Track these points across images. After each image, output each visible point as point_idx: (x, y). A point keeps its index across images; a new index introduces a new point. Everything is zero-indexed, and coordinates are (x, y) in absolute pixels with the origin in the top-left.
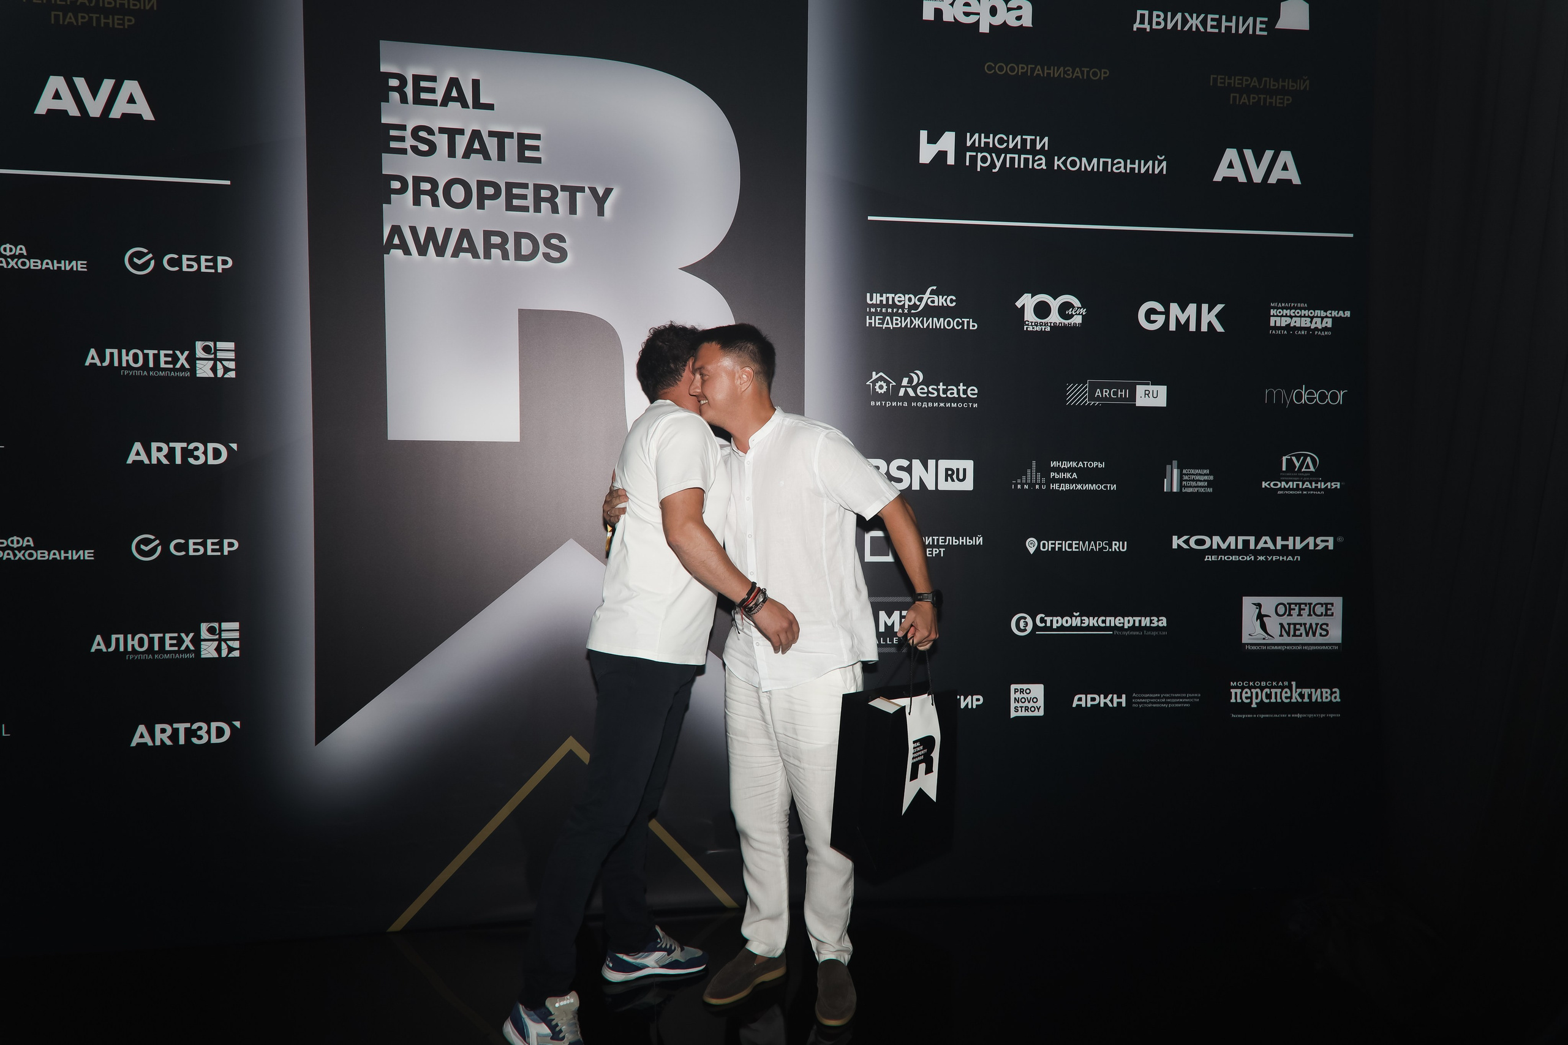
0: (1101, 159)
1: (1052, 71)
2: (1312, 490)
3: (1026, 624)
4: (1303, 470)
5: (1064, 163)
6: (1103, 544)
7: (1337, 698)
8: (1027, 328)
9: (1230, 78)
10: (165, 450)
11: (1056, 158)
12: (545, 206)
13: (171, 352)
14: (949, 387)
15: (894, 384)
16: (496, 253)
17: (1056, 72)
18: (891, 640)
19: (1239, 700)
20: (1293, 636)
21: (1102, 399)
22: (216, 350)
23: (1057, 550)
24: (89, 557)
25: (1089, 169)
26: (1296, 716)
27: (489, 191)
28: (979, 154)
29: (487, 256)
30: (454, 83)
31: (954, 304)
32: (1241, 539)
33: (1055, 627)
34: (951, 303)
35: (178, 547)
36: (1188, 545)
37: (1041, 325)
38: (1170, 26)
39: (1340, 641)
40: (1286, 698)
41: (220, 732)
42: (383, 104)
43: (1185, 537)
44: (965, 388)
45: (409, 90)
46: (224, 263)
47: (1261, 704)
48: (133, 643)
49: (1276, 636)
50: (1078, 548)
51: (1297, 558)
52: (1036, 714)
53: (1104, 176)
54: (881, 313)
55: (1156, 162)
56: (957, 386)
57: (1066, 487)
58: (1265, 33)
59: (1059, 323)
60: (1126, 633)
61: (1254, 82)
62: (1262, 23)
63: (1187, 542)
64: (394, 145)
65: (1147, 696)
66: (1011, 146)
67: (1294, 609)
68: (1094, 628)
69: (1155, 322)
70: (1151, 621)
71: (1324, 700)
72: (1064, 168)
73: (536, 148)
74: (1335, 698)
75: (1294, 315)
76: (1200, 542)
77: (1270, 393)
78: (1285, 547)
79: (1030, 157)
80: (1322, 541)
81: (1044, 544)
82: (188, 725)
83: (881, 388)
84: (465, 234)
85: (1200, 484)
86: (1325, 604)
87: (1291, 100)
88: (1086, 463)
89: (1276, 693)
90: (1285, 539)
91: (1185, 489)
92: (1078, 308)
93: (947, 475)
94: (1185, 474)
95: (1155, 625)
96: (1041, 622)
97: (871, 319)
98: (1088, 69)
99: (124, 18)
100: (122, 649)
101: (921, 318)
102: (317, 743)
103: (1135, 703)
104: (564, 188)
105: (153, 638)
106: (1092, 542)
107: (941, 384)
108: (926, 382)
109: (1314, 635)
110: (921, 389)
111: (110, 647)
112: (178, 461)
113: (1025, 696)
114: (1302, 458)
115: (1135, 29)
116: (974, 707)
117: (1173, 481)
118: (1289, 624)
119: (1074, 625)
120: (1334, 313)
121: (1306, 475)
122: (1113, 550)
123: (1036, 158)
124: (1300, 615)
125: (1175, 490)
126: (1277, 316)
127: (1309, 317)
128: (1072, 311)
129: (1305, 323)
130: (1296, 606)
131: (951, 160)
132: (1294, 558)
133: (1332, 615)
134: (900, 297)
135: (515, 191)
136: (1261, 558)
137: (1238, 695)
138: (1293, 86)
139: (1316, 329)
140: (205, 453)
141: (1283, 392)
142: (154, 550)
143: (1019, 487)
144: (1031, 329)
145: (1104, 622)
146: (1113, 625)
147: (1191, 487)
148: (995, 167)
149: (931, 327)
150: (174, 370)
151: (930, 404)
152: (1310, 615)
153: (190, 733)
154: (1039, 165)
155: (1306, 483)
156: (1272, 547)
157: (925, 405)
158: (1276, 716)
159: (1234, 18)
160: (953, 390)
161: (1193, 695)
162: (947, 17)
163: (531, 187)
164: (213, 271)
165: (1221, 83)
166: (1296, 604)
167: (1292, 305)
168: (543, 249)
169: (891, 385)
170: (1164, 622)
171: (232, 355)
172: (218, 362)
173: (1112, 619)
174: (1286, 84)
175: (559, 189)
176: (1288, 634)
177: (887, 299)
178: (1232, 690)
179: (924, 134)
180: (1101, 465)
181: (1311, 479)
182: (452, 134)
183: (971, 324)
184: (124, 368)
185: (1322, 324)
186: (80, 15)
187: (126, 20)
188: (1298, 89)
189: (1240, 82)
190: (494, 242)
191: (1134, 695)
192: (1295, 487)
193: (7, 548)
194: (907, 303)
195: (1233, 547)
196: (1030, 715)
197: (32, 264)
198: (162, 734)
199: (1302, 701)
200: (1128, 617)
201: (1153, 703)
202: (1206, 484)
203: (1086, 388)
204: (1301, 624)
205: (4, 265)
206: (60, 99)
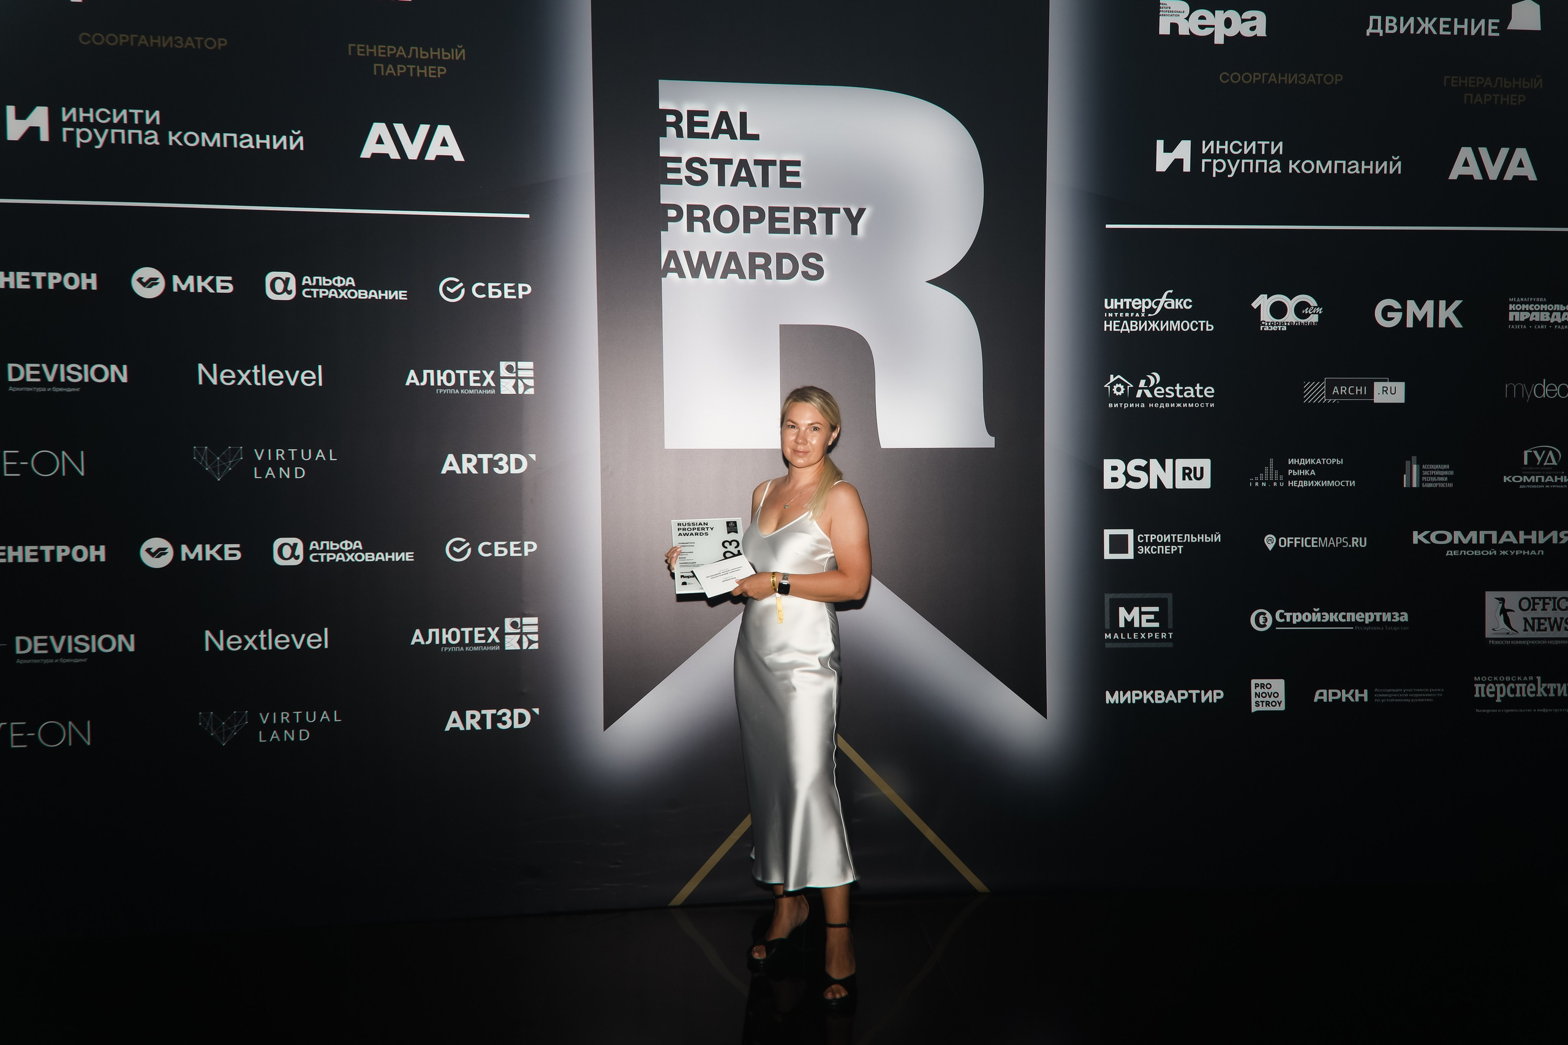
0: (1336, 161)
1: (1286, 78)
2: (1555, 483)
3: (1266, 620)
4: (1545, 464)
5: (1299, 166)
6: (1343, 540)
8: (1263, 328)
9: (1463, 79)
10: (474, 461)
11: (1291, 162)
12: (804, 227)
13: (479, 372)
14: (1186, 388)
15: (1132, 386)
16: (760, 273)
17: (1290, 79)
18: (1131, 636)
19: (1483, 695)
20: (1537, 630)
21: (1340, 396)
22: (517, 369)
23: (1296, 546)
24: (409, 558)
25: (1324, 171)
26: (1541, 710)
27: (754, 215)
28: (1214, 160)
29: (753, 276)
30: (724, 116)
31: (1191, 306)
32: (1482, 533)
33: (1294, 622)
34: (1188, 305)
35: (485, 549)
36: (1429, 540)
37: (1277, 325)
38: (1402, 30)
40: (1532, 693)
41: (522, 718)
42: (661, 139)
43: (1426, 533)
44: (1202, 388)
45: (684, 125)
46: (524, 290)
47: (1506, 699)
48: (447, 636)
49: (1520, 630)
50: (1317, 544)
51: (1541, 552)
52: (1277, 708)
53: (1340, 177)
54: (1118, 318)
55: (1391, 163)
56: (1194, 386)
57: (1304, 484)
58: (1498, 34)
59: (1296, 322)
60: (1368, 629)
61: (1488, 82)
62: (1493, 24)
63: (1427, 537)
64: (670, 176)
65: (1389, 691)
66: (1246, 151)
67: (1538, 604)
68: (1334, 624)
69: (1392, 319)
70: (1392, 616)
72: (1298, 172)
73: (796, 174)
75: (1533, 309)
76: (1439, 537)
77: (1511, 388)
78: (1528, 541)
79: (1265, 162)
80: (1566, 535)
81: (1283, 541)
82: (494, 711)
83: (1119, 390)
84: (733, 256)
85: (1440, 479)
87: (1525, 98)
88: (1324, 459)
89: (1521, 688)
90: (1528, 533)
91: (1424, 484)
92: (1314, 307)
93: (1184, 474)
94: (1425, 470)
95: (1397, 619)
96: (1281, 618)
97: (1108, 323)
98: (1322, 75)
99: (437, 68)
100: (437, 642)
101: (1158, 322)
102: (606, 728)
103: (1377, 698)
104: (821, 210)
105: (464, 632)
106: (1332, 538)
107: (1178, 385)
108: (1163, 384)
109: (1559, 629)
110: (1158, 390)
111: (427, 640)
112: (485, 471)
113: (1266, 690)
114: (1544, 452)
115: (1368, 34)
116: (1215, 701)
117: (1412, 477)
118: (1533, 619)
119: (1314, 620)
121: (1548, 468)
122: (1353, 546)
123: (1271, 163)
125: (1415, 485)
126: (1516, 311)
127: (1548, 311)
128: (1308, 310)
129: (1544, 317)
130: (1540, 600)
131: (1187, 168)
132: (1537, 553)
134: (1137, 301)
135: (778, 215)
136: (1504, 553)
137: (1481, 690)
138: (1526, 85)
139: (1556, 323)
140: (508, 463)
141: (1524, 386)
142: (465, 551)
143: (1257, 484)
144: (1268, 329)
145: (1344, 617)
146: (1353, 620)
147: (1430, 482)
148: (1230, 172)
149: (1167, 330)
150: (481, 388)
151: (1167, 405)
152: (1554, 609)
153: (496, 719)
154: (1273, 169)
155: (1549, 477)
156: (1515, 542)
157: (1162, 406)
158: (1521, 711)
159: (1466, 20)
160: (1190, 390)
161: (1436, 690)
162: (1183, 31)
163: (792, 210)
164: (514, 297)
165: (1454, 83)
166: (1540, 599)
167: (1531, 299)
168: (802, 267)
169: (1128, 387)
170: (1405, 617)
171: (531, 374)
172: (519, 380)
173: (1353, 614)
174: (1520, 83)
175: (817, 211)
176: (1533, 629)
177: (1125, 303)
178: (1475, 685)
179: (1160, 144)
180: (1340, 462)
181: (1553, 473)
182: (722, 163)
183: (1208, 325)
184: (440, 387)
185: (1561, 317)
186: (399, 66)
187: (439, 70)
188: (1532, 87)
189: (1474, 82)
190: (759, 263)
191: (1376, 690)
192: (1537, 481)
193: (340, 550)
194: (1144, 307)
195: (1475, 542)
196: (1271, 708)
197: (360, 294)
198: (471, 718)
199: (1548, 695)
200: (1369, 612)
201: (1395, 698)
202: (1446, 479)
203: (1323, 385)
204: (1545, 619)
205: (336, 295)
206: (383, 143)
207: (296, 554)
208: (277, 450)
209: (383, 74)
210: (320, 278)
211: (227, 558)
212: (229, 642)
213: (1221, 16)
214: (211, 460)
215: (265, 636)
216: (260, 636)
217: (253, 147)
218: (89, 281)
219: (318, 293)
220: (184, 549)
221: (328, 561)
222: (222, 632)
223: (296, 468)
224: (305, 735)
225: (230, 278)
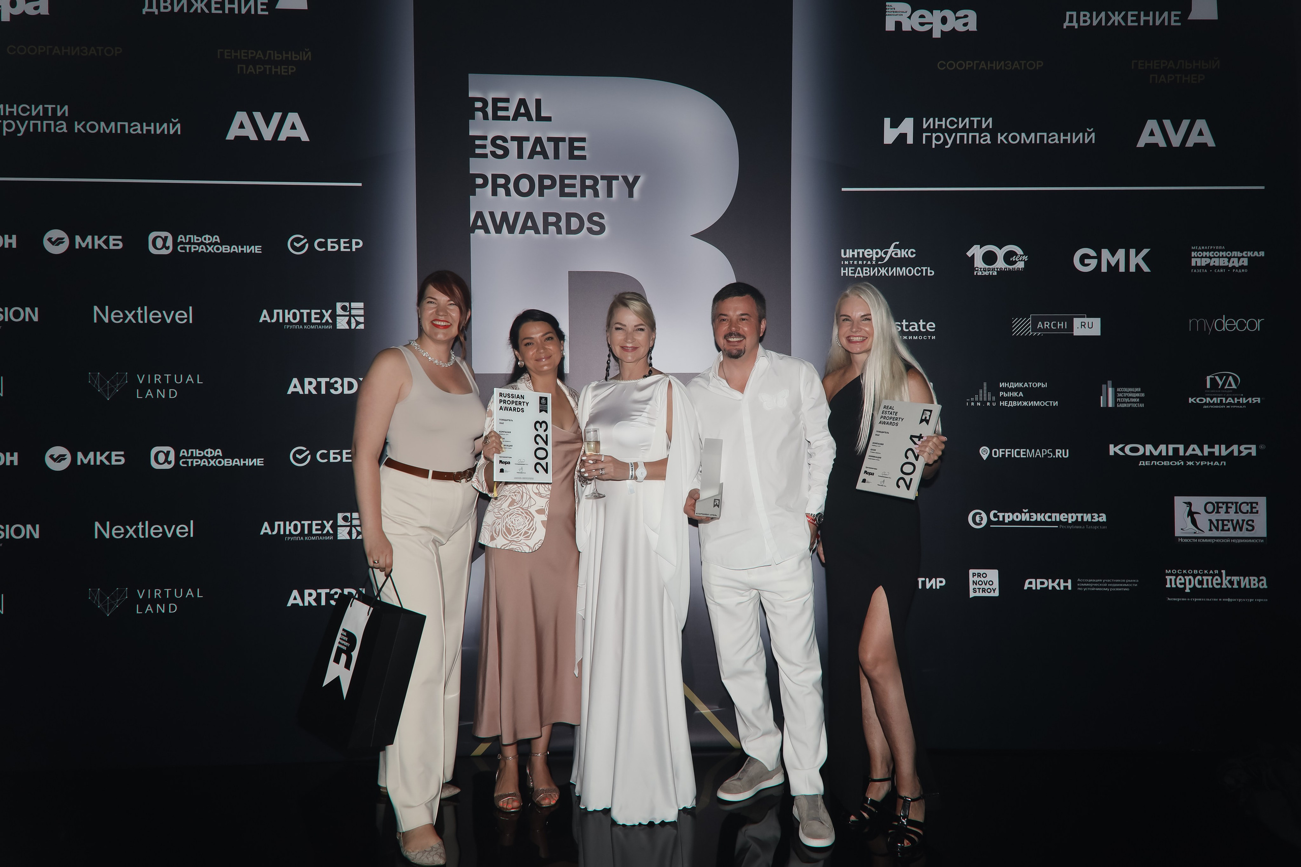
0: (1038, 134)
1: (994, 65)
2: (1235, 404)
3: (982, 519)
4: (1226, 387)
5: (1006, 138)
6: (1048, 451)
7: (1264, 585)
8: (977, 273)
9: (1149, 62)
10: (314, 384)
11: (999, 134)
12: (589, 192)
13: (319, 311)
14: (911, 323)
16: (552, 229)
17: (998, 66)
19: (1174, 586)
20: (1221, 531)
21: (1043, 330)
22: (350, 308)
23: (1007, 456)
24: (260, 463)
25: (1028, 142)
26: (1226, 600)
27: (547, 182)
28: (934, 134)
29: (546, 231)
30: (522, 102)
31: (914, 255)
32: (1171, 447)
33: (1006, 521)
34: (912, 254)
35: (322, 456)
36: (1124, 452)
37: (988, 271)
38: (1095, 23)
39: (1265, 535)
40: (1217, 584)
42: (470, 121)
43: (1121, 446)
44: (925, 323)
45: (489, 110)
46: (357, 244)
47: (1194, 590)
48: (290, 528)
49: (1206, 531)
50: (1026, 455)
51: (1223, 463)
52: (992, 594)
53: (1042, 146)
54: (853, 265)
55: (1086, 134)
56: (918, 322)
57: (1013, 404)
58: (1179, 24)
59: (1005, 268)
60: (1070, 527)
61: (1171, 65)
62: (1175, 15)
63: (1122, 449)
64: (478, 151)
65: (1090, 581)
66: (961, 126)
67: (1222, 507)
68: (1041, 523)
69: (1089, 264)
70: (1092, 517)
71: (1252, 586)
72: (1006, 142)
73: (582, 148)
74: (1263, 585)
75: (1213, 256)
76: (1132, 450)
77: (1194, 323)
78: (1211, 454)
79: (977, 134)
80: (1246, 448)
81: (995, 452)
84: (529, 216)
85: (1132, 400)
86: (1250, 503)
87: (1204, 77)
88: (1030, 383)
89: (1207, 580)
90: (1211, 446)
91: (1119, 405)
92: (1021, 255)
94: (1119, 392)
95: (1096, 520)
96: (995, 517)
97: (844, 270)
98: (1025, 62)
99: (288, 67)
100: (282, 533)
101: (887, 268)
103: (1080, 587)
104: (603, 178)
105: (304, 524)
106: (1038, 450)
107: (904, 321)
109: (1241, 529)
111: (274, 531)
112: (323, 392)
113: (982, 579)
114: (1225, 377)
115: (1065, 27)
116: (938, 588)
117: (1108, 398)
118: (1218, 521)
119: (1023, 520)
120: (1250, 254)
121: (1228, 391)
122: (1057, 457)
123: (982, 135)
124: (1227, 512)
125: (1110, 405)
126: (1198, 257)
127: (1226, 257)
128: (1015, 258)
129: (1223, 262)
130: (1223, 504)
131: (910, 140)
132: (1220, 464)
133: (1257, 512)
134: (869, 251)
135: (567, 182)
136: (1190, 463)
137: (1172, 581)
138: (1205, 66)
139: (1234, 267)
140: (342, 385)
141: (1205, 322)
142: (306, 458)
143: (973, 404)
144: (981, 274)
145: (1050, 517)
146: (1058, 520)
147: (1124, 403)
148: (947, 144)
149: (895, 275)
150: (321, 324)
152: (1236, 512)
153: (329, 596)
154: (985, 141)
155: (1229, 399)
156: (1200, 454)
158: (1207, 599)
159: (1151, 13)
160: (914, 325)
161: (1131, 581)
162: (906, 27)
163: (578, 178)
164: (349, 250)
165: (1141, 66)
166: (1223, 503)
167: (1211, 247)
168: (587, 224)
170: (1103, 518)
171: (362, 312)
172: (352, 318)
173: (1058, 515)
174: (1199, 65)
175: (599, 179)
176: (1217, 529)
177: (858, 253)
178: (1167, 577)
179: (887, 121)
180: (1044, 385)
181: (1233, 395)
182: (520, 140)
183: (929, 271)
184: (287, 324)
185: (1238, 263)
186: (258, 66)
187: (290, 69)
188: (1210, 68)
189: (1158, 64)
190: (551, 221)
191: (1079, 580)
192: (1219, 402)
193: (204, 457)
194: (875, 256)
195: (1164, 454)
196: (986, 594)
197: (224, 249)
198: (309, 596)
199: (1232, 587)
200: (1071, 513)
201: (1095, 587)
202: (1138, 400)
203: (1029, 321)
204: (1228, 521)
205: (204, 250)
206: (244, 128)
207: (169, 460)
208: (155, 375)
209: (245, 73)
210: (192, 236)
211: (114, 463)
212: (114, 532)
213: (938, 14)
214: (102, 383)
215: (143, 526)
216: (138, 526)
217: (140, 133)
218: (10, 241)
219: (190, 248)
220: (80, 455)
221: (194, 465)
222: (108, 523)
223: (170, 390)
224: (173, 608)
225: (120, 237)
